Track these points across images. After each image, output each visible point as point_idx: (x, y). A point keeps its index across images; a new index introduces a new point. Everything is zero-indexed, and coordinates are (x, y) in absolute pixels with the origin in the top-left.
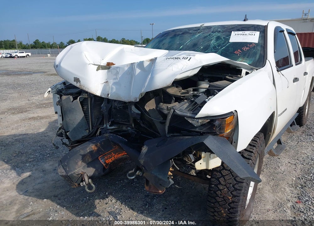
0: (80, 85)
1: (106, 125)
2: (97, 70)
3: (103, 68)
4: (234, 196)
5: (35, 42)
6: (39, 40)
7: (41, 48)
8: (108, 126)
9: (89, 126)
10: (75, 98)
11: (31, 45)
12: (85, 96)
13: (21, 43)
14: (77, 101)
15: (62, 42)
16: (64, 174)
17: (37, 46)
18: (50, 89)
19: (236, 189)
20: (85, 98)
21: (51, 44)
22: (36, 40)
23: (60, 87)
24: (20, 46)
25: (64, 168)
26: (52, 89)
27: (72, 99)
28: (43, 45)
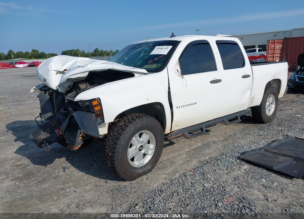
0: (46, 84)
1: (61, 111)
2: (56, 74)
3: (61, 72)
4: (112, 152)
5: (95, 51)
6: (98, 49)
7: (100, 56)
8: (62, 111)
9: (55, 111)
10: (45, 93)
11: (92, 53)
12: (51, 91)
13: (83, 52)
14: (46, 95)
15: (117, 50)
16: (32, 138)
17: (97, 53)
18: (35, 87)
19: (113, 148)
20: (51, 93)
21: (108, 52)
22: (96, 49)
23: (41, 86)
24: (83, 54)
25: (33, 135)
26: (36, 87)
27: (44, 93)
28: (101, 53)
